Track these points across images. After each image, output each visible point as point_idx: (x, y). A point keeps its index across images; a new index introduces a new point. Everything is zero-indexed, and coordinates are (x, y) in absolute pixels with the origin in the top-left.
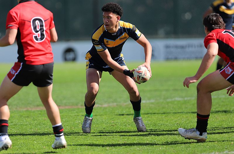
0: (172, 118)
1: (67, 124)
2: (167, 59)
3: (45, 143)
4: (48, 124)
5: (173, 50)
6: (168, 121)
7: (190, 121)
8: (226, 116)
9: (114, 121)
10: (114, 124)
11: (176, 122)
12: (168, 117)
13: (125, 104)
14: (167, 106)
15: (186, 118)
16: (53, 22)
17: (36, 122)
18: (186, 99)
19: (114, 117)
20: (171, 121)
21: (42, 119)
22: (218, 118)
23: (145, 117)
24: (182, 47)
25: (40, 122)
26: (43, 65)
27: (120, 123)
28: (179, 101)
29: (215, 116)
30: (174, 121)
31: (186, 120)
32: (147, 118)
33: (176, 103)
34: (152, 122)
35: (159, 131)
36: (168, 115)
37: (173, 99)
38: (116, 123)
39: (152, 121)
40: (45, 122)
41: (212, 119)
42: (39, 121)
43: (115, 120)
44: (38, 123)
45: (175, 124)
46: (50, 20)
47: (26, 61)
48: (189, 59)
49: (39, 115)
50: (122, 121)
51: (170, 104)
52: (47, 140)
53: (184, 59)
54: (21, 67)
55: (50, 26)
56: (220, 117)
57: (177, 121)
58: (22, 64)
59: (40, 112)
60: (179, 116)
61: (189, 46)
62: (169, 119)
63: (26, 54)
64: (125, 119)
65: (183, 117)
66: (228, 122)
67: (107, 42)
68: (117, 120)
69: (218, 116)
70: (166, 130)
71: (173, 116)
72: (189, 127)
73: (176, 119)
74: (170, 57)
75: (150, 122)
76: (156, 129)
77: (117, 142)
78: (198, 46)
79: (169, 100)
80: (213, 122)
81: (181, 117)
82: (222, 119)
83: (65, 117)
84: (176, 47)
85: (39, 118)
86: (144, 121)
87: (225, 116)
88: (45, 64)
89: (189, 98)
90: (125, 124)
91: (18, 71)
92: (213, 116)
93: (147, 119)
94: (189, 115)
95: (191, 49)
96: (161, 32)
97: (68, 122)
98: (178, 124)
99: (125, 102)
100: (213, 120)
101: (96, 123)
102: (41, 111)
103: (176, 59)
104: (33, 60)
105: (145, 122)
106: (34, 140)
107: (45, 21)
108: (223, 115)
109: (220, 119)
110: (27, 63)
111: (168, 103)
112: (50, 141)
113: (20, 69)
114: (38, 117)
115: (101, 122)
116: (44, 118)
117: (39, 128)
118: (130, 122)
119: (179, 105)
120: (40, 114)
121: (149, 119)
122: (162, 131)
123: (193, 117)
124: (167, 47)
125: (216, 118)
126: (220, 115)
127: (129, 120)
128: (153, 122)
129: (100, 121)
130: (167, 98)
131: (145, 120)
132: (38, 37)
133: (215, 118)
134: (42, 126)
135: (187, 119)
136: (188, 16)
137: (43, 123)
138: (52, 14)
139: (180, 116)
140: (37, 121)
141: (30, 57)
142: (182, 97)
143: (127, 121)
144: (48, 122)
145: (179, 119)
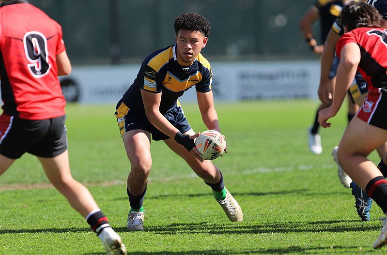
0: (253, 204)
1: (63, 215)
2: (244, 98)
3: (24, 249)
4: (28, 216)
5: (253, 82)
6: (245, 210)
7: (285, 210)
8: (350, 201)
9: (148, 210)
10: (148, 216)
11: (260, 211)
12: (245, 202)
13: (168, 179)
14: (242, 183)
15: (278, 204)
16: (62, 41)
17: (6, 211)
18: (277, 170)
19: (148, 203)
20: (251, 210)
21: (17, 207)
22: (335, 203)
23: (204, 203)
24: (271, 77)
25: (15, 211)
26: (51, 119)
27: (158, 214)
28: (265, 174)
29: (329, 201)
30: (256, 211)
31: (278, 208)
32: (207, 204)
33: (259, 177)
34: (216, 212)
35: (228, 228)
36: (246, 199)
37: (254, 171)
38: (152, 213)
39: (216, 210)
40: (24, 211)
41: (324, 206)
42: (13, 210)
43: (150, 208)
44: (10, 213)
45: (257, 215)
46: (56, 37)
47: (19, 112)
48: (282, 97)
49: (13, 200)
50: (163, 210)
51: (248, 180)
52: (27, 244)
53: (273, 98)
54: (10, 125)
55: (57, 49)
56: (338, 203)
57: (261, 209)
58: (12, 118)
59: (14, 195)
60: (264, 202)
61: (283, 75)
62: (246, 207)
63: (19, 99)
64: (168, 206)
65: (271, 202)
66: (352, 212)
67: (170, 78)
68: (152, 208)
69: (334, 200)
70: (241, 226)
71: (254, 201)
72: (283, 221)
73: (258, 207)
74: (249, 94)
75: (212, 211)
76: (224, 225)
77: (153, 247)
78: (299, 75)
79: (246, 172)
80: (326, 211)
81: (269, 202)
82: (342, 206)
83: (60, 202)
84: (260, 76)
85: (13, 205)
86: (202, 210)
87: (347, 201)
88: (54, 118)
89: (282, 169)
90: (167, 216)
91: (7, 132)
92: (325, 200)
93: (208, 206)
94: (283, 198)
95: (286, 81)
96: (233, 50)
97: (64, 211)
98: (262, 216)
99: (168, 176)
100: (327, 207)
101: (115, 213)
102: (16, 193)
103: (259, 98)
104: (31, 111)
105: (203, 212)
106: (4, 245)
107: (47, 39)
108: (344, 199)
109: (338, 206)
110: (21, 116)
111: (245, 177)
112: (32, 247)
113: (9, 128)
114: (11, 202)
115: (125, 211)
116: (21, 204)
117: (13, 223)
118: (176, 211)
119: (265, 181)
120: (14, 197)
121: (211, 206)
122: (235, 228)
123: (290, 202)
124: (243, 76)
125: (331, 205)
126: (339, 198)
127: (176, 209)
128: (219, 211)
129: (123, 211)
130: (244, 169)
131: (203, 208)
132: (37, 69)
133: (329, 204)
134: (18, 219)
135: (279, 206)
136: (280, 21)
137: (20, 214)
138: (60, 27)
139: (267, 200)
140: (8, 210)
141: (27, 105)
142: (270, 167)
143: (171, 210)
144: (28, 212)
145: (265, 207)
